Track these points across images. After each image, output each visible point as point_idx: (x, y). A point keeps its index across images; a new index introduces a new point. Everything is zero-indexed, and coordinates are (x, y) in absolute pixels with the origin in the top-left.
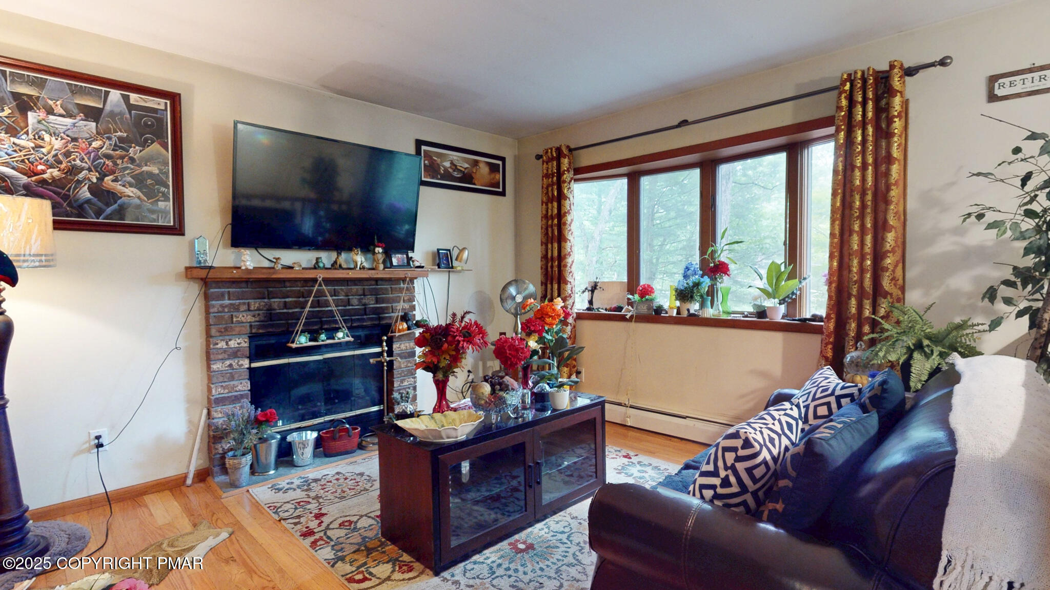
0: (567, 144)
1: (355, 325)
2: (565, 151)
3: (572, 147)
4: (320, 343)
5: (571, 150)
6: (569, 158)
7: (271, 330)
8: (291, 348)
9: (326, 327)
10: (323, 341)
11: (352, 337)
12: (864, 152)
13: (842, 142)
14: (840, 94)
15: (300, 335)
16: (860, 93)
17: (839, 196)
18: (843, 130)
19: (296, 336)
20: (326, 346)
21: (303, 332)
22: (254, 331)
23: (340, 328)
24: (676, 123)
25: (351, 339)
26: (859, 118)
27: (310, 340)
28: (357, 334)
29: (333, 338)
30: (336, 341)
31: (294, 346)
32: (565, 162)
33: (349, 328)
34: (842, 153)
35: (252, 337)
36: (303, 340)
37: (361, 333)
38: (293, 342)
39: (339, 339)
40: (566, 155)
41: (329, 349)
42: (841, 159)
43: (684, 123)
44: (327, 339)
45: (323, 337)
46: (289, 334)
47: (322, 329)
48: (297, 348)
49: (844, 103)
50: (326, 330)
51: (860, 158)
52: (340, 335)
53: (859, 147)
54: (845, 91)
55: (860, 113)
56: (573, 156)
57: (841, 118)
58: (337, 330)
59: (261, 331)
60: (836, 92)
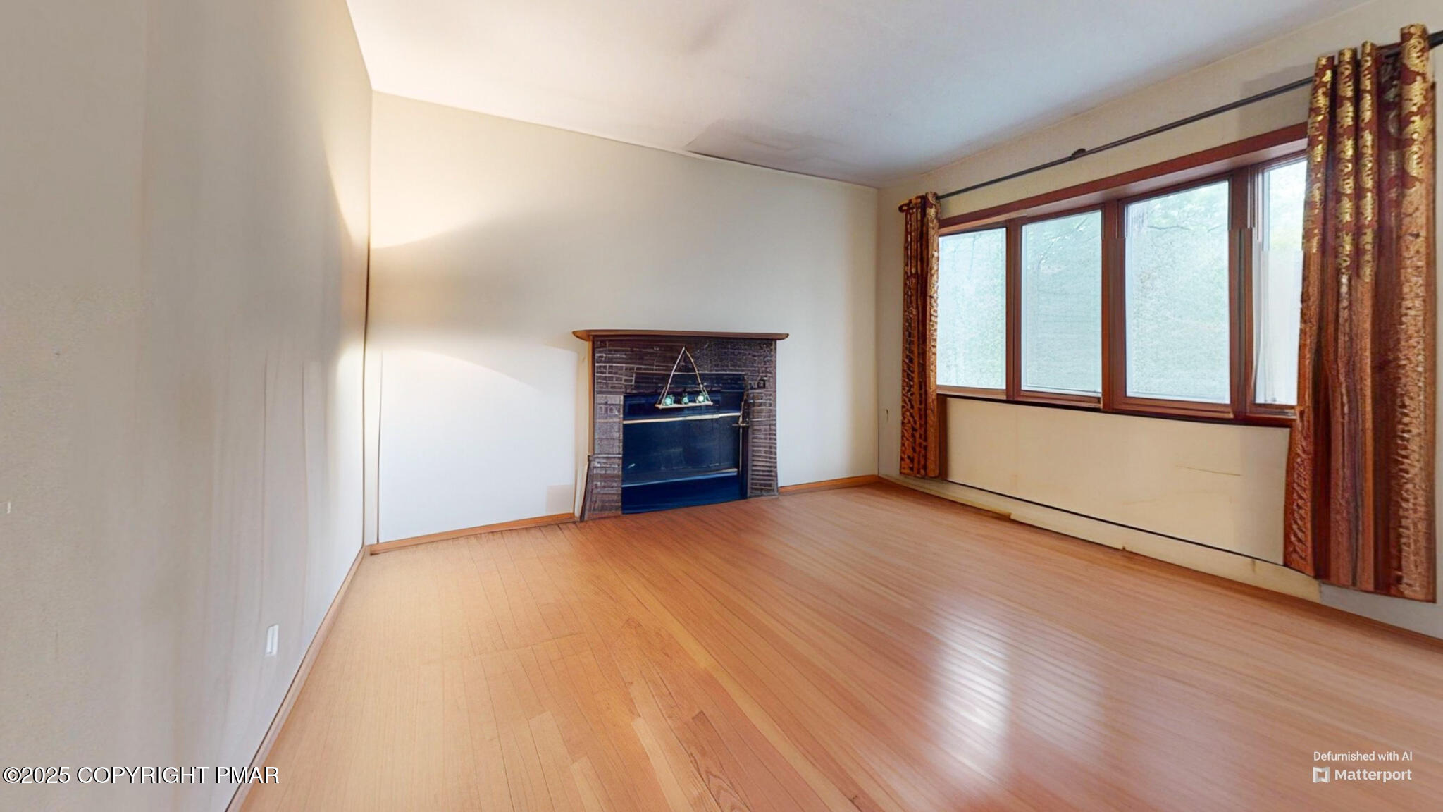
0: (934, 191)
1: (714, 389)
2: (931, 199)
3: (940, 193)
4: (684, 405)
5: (938, 198)
6: (936, 208)
7: (642, 391)
8: (658, 408)
9: (688, 390)
10: (685, 403)
11: (712, 401)
12: (1357, 173)
13: (1319, 159)
14: (1315, 90)
15: (666, 397)
16: (1350, 83)
17: (1316, 238)
18: (1321, 142)
19: (662, 398)
20: (688, 408)
21: (668, 394)
22: (628, 391)
23: (700, 392)
24: (1070, 155)
25: (710, 403)
26: (1349, 121)
27: (675, 402)
28: (716, 398)
29: (695, 402)
30: (697, 404)
31: (661, 407)
32: (932, 212)
33: (709, 393)
34: (1319, 175)
35: (627, 397)
36: (668, 402)
37: (719, 398)
38: (660, 403)
39: (700, 402)
40: (932, 204)
41: (691, 412)
42: (1318, 185)
43: (1080, 153)
44: (690, 402)
45: (686, 399)
46: (656, 396)
47: (685, 392)
48: (663, 409)
49: (1322, 101)
50: (690, 393)
51: (1351, 181)
52: (701, 398)
53: (1350, 165)
54: (1324, 84)
55: (1351, 114)
56: (940, 206)
57: (1317, 125)
58: (698, 393)
59: (634, 392)
60: (1308, 88)
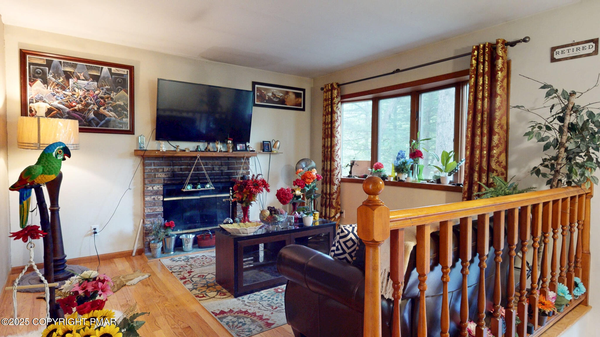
1: (216, 181)
2: (335, 86)
3: (341, 83)
4: (198, 190)
5: (338, 85)
6: (337, 90)
7: (174, 182)
8: (183, 191)
9: (201, 181)
10: (199, 188)
15: (188, 185)
19: (185, 185)
20: (202, 191)
21: (189, 183)
22: (165, 182)
23: (208, 182)
25: (214, 188)
27: (193, 188)
28: (217, 186)
29: (204, 187)
33: (213, 183)
35: (165, 185)
36: (189, 188)
37: (219, 185)
38: (184, 189)
39: (207, 188)
40: (336, 88)
41: (203, 193)
44: (201, 188)
45: (199, 186)
46: (182, 185)
47: (199, 182)
48: (186, 192)
50: (201, 183)
52: (208, 186)
56: (340, 89)
58: (206, 183)
59: (169, 182)
